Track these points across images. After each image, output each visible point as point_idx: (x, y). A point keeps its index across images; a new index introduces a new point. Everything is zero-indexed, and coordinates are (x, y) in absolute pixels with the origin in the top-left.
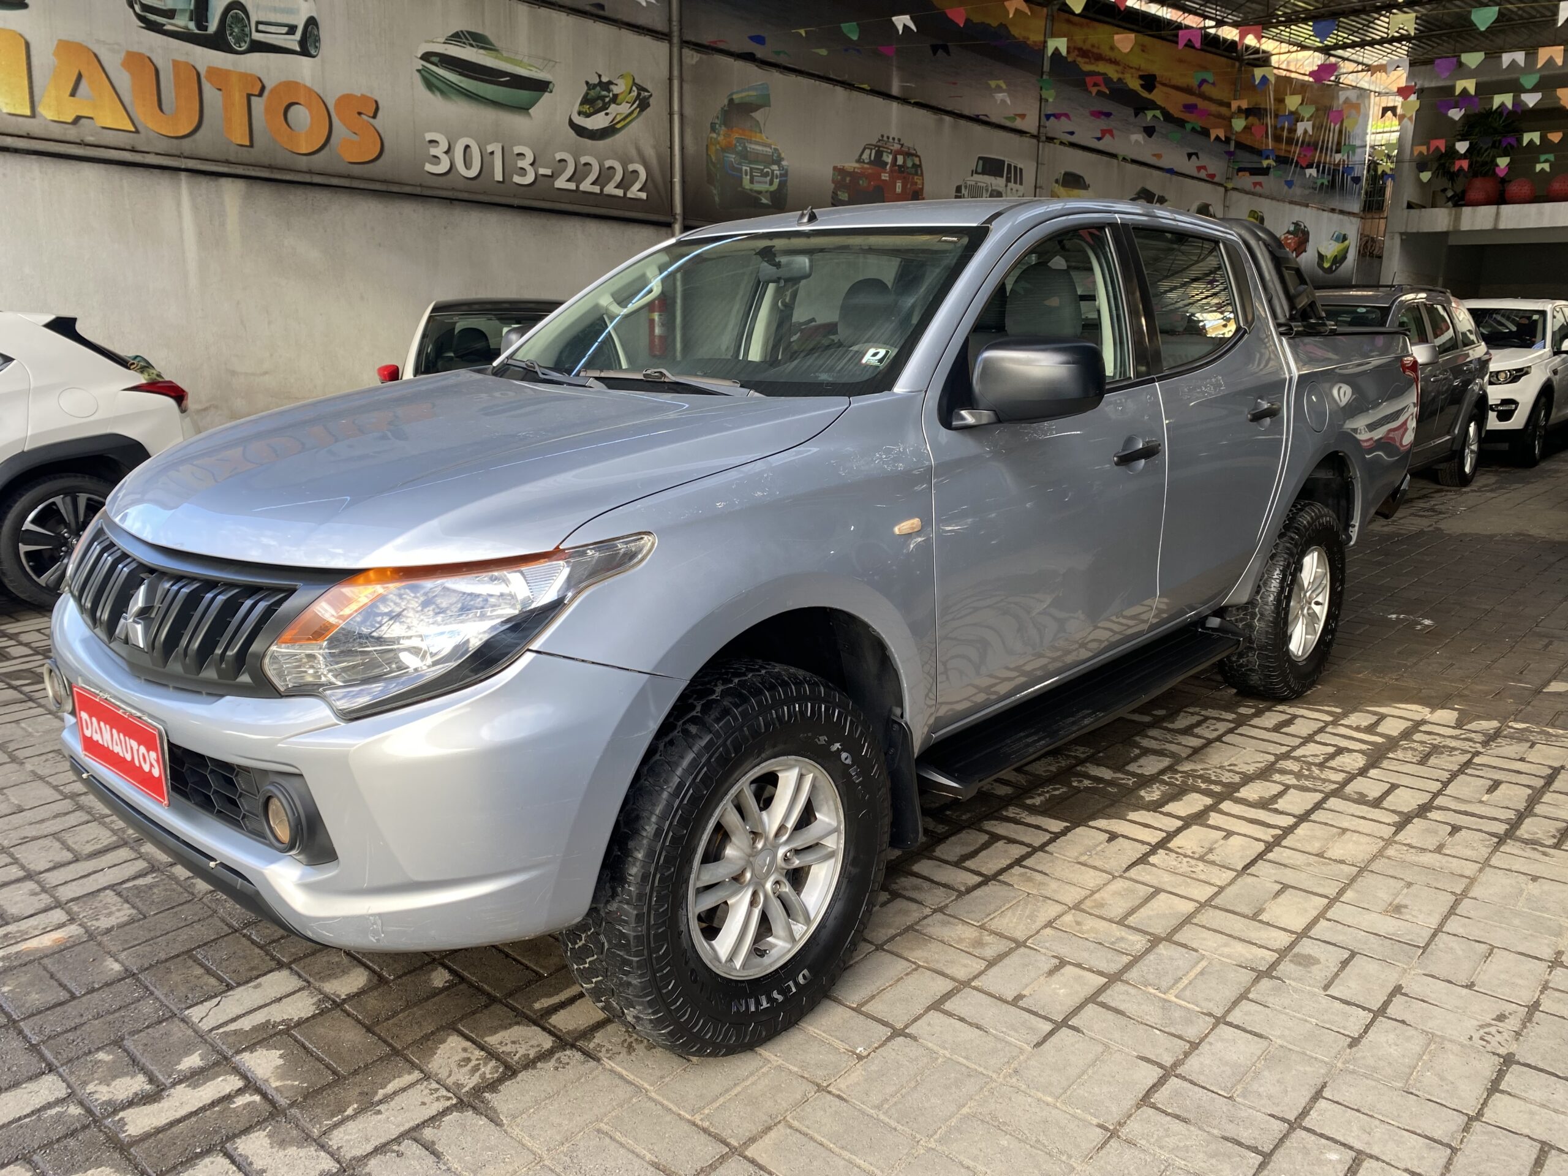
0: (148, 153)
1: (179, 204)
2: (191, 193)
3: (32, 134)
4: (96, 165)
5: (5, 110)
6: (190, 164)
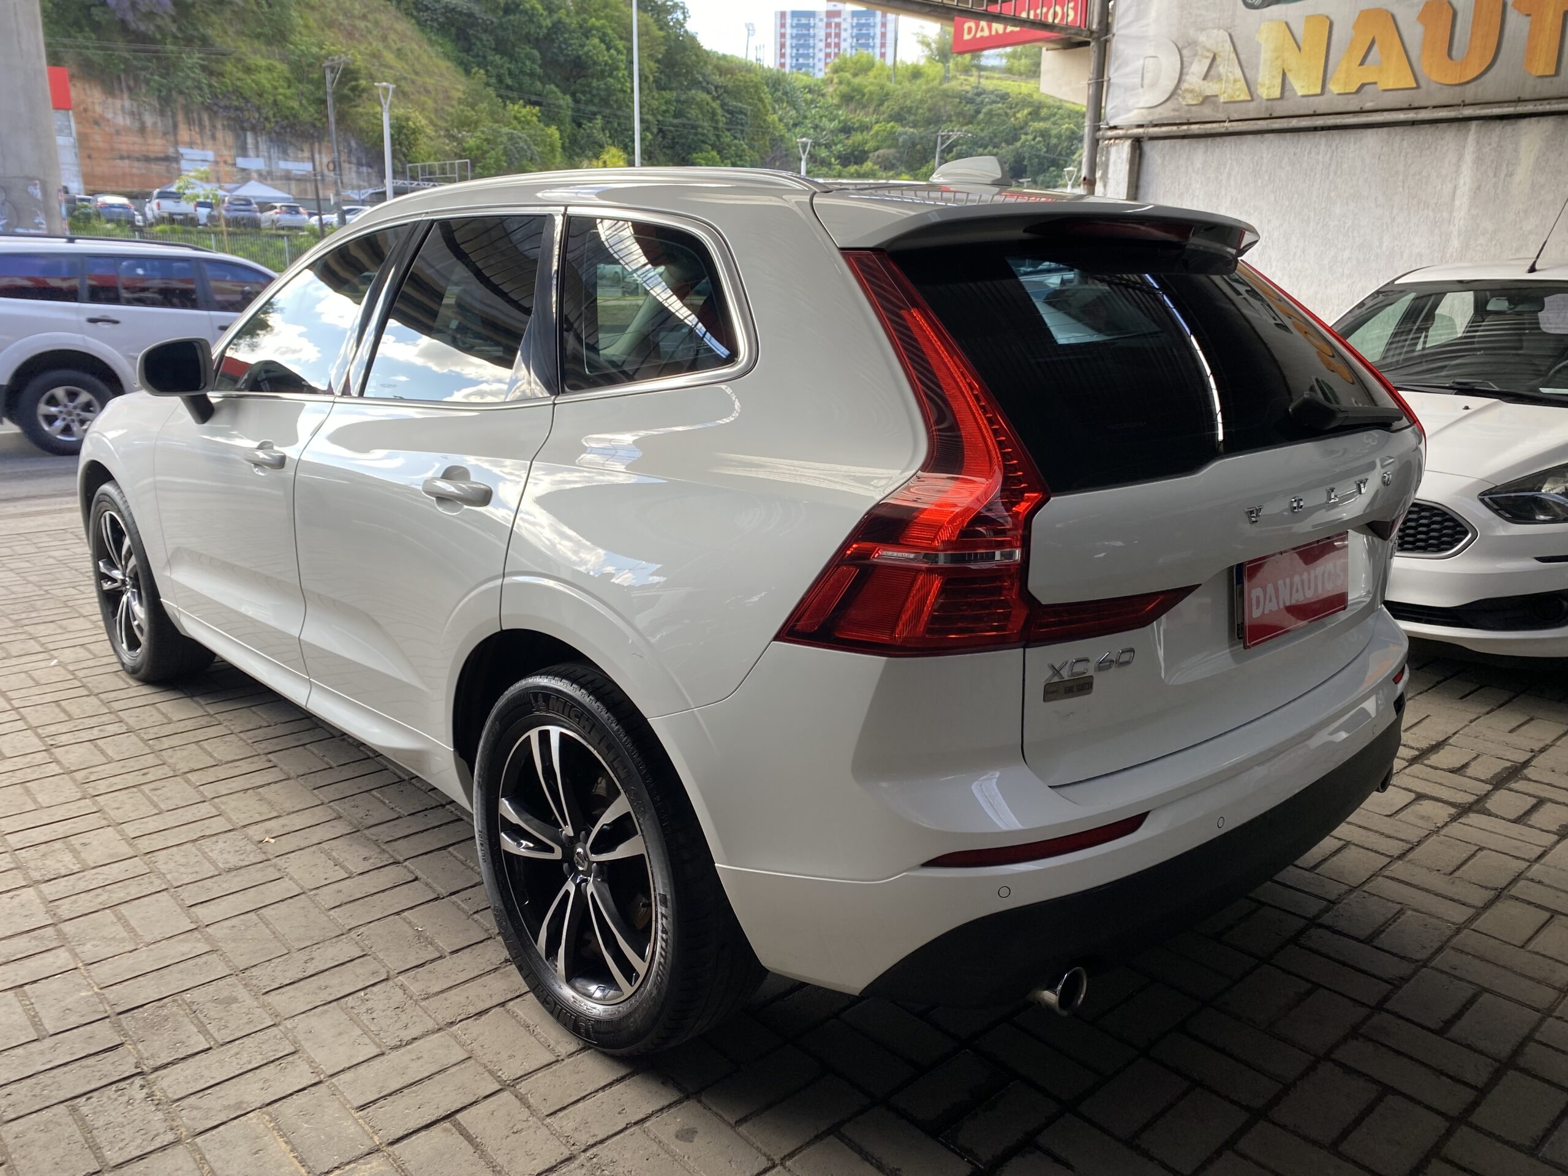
0: (1426, 108)
1: (1460, 158)
2: (1478, 143)
3: (1319, 112)
4: (1380, 130)
5: (1300, 92)
6: (1468, 112)
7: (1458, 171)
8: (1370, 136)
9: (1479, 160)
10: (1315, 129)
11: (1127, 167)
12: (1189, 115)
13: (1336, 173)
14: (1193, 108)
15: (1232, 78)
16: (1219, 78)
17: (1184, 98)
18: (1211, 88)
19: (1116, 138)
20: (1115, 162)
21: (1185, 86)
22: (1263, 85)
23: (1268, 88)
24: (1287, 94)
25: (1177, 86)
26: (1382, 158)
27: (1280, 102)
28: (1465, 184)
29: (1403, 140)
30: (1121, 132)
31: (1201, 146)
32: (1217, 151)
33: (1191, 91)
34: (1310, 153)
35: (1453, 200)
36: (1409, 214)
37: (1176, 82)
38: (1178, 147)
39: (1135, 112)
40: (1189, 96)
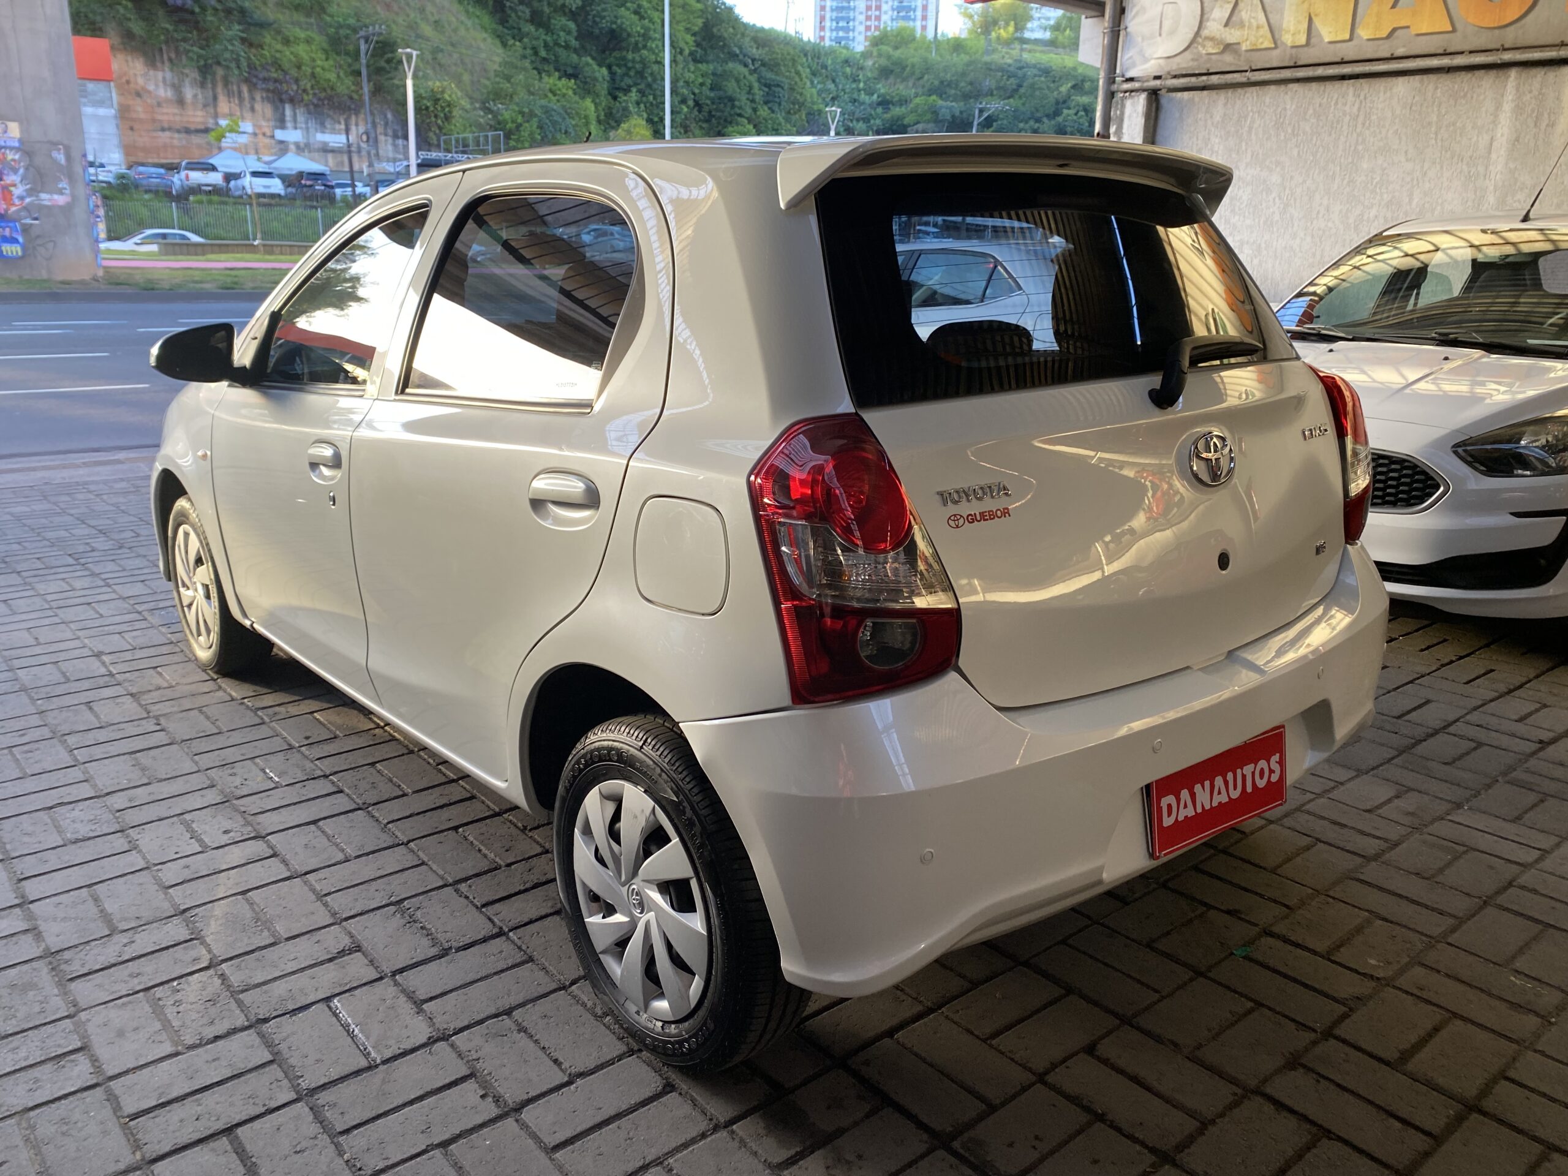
0: (1462, 53)
1: (1498, 107)
2: (1518, 90)
3: (1346, 59)
4: (1412, 78)
5: (1327, 40)
6: (1507, 57)
7: (1495, 122)
8: (1401, 85)
9: (1518, 109)
10: (1343, 78)
11: (1142, 121)
12: (1208, 66)
13: (1364, 124)
14: (1213, 57)
15: (1255, 24)
16: (1242, 25)
17: (1204, 47)
18: (1232, 36)
19: (1132, 91)
20: (1130, 116)
21: (1205, 33)
22: (1288, 32)
23: (1293, 33)
24: (1313, 41)
25: (1197, 34)
26: (1414, 108)
27: (1306, 49)
28: (1502, 135)
29: (1436, 88)
30: (1137, 85)
31: (1221, 97)
32: (1238, 102)
33: (1212, 39)
34: (1336, 103)
35: (1490, 153)
36: (1442, 167)
37: (1196, 29)
38: (1197, 99)
39: (1153, 62)
40: (1209, 44)
